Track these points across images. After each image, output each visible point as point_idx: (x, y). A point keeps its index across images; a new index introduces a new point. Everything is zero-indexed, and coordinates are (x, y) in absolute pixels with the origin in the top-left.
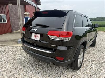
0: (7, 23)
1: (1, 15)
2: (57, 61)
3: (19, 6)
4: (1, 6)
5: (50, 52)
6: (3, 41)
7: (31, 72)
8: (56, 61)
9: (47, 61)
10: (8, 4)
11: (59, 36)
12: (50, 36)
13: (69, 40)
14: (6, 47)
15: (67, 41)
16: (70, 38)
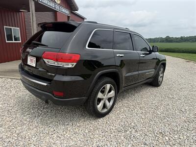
0: (20, 42)
1: (11, 29)
2: (55, 98)
3: (32, 14)
4: (15, 13)
5: (46, 84)
6: (8, 72)
7: (28, 116)
8: (53, 97)
9: (43, 97)
10: (21, 10)
11: (57, 60)
12: (46, 60)
13: (73, 67)
14: (9, 80)
15: (69, 68)
16: (75, 64)
